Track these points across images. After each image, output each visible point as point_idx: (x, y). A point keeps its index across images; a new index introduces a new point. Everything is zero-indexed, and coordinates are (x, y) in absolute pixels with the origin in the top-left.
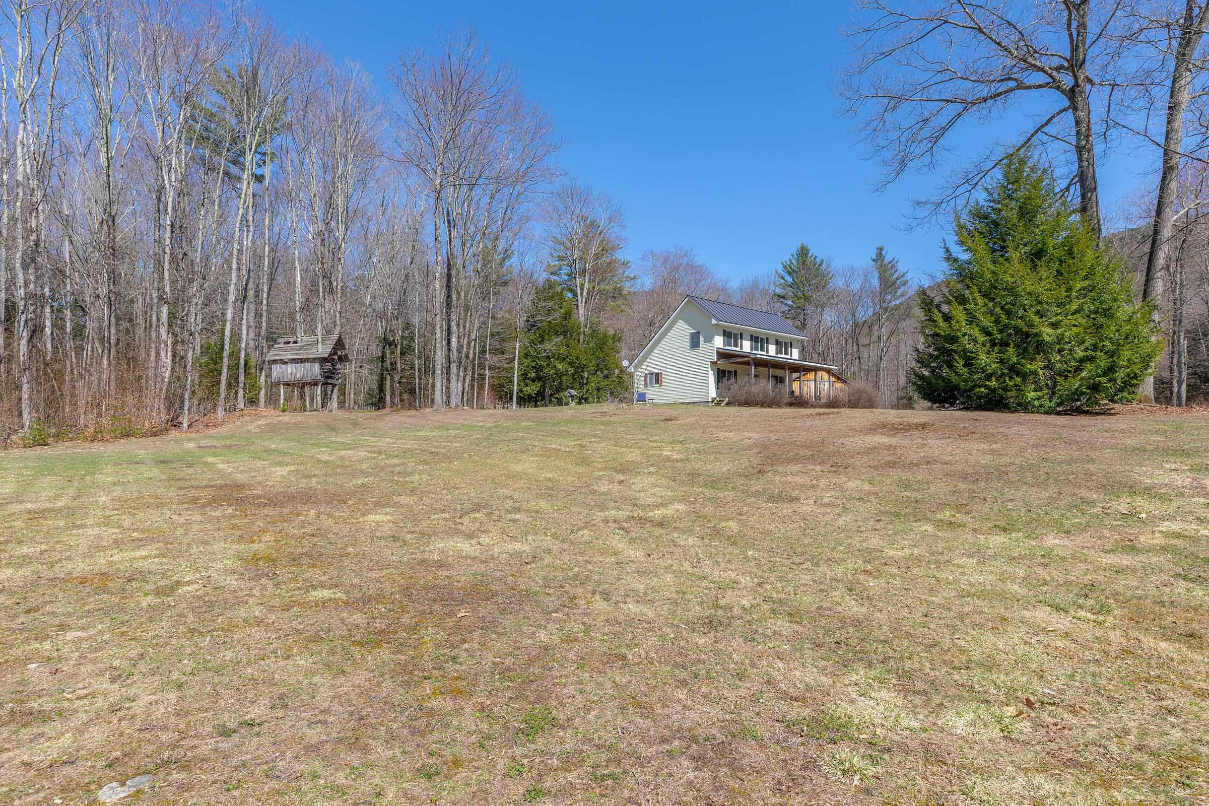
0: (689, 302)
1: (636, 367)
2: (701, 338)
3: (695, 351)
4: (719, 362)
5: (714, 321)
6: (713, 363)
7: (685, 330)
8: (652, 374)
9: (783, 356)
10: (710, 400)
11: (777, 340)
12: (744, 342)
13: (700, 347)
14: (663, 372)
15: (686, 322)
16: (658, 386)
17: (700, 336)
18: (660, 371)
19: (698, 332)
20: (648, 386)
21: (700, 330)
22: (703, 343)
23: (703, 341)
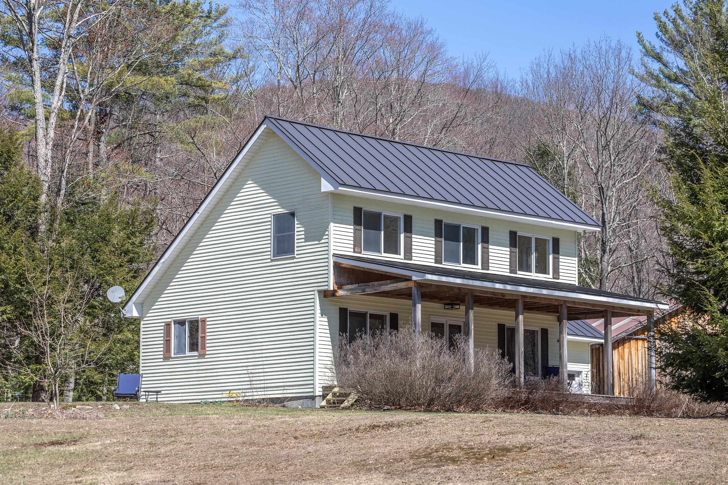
0: (268, 133)
1: (142, 307)
2: (299, 230)
3: (284, 263)
4: (340, 293)
5: (326, 186)
6: (326, 295)
7: (259, 207)
8: (181, 323)
9: (534, 275)
10: (319, 392)
11: (513, 235)
12: (417, 239)
13: (296, 253)
14: (208, 319)
15: (264, 186)
16: (197, 354)
17: (296, 222)
18: (200, 317)
19: (293, 214)
20: (173, 356)
21: (296, 207)
22: (303, 240)
23: (303, 236)
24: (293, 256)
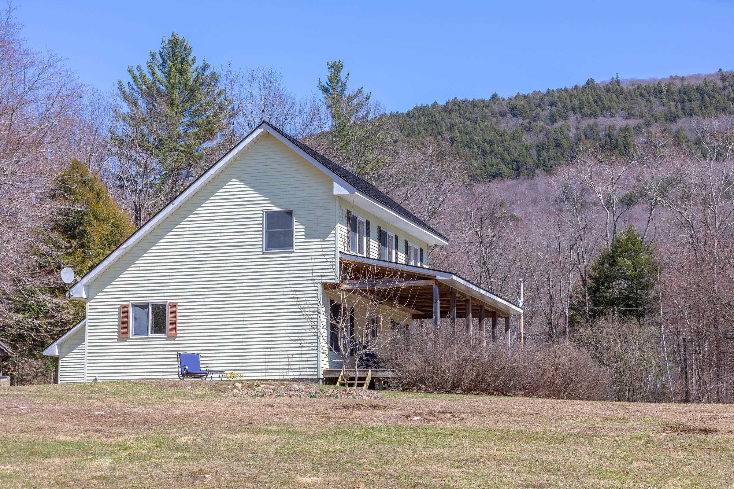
0: (265, 137)
3: (278, 256)
4: (345, 286)
5: (339, 190)
6: (329, 287)
8: (143, 306)
10: (322, 375)
11: (406, 243)
12: (371, 243)
13: (295, 248)
14: (179, 304)
15: (252, 185)
16: (164, 336)
17: (295, 220)
18: (169, 301)
19: (290, 213)
20: (131, 337)
21: (296, 206)
22: (303, 237)
23: (303, 233)
24: (292, 250)
